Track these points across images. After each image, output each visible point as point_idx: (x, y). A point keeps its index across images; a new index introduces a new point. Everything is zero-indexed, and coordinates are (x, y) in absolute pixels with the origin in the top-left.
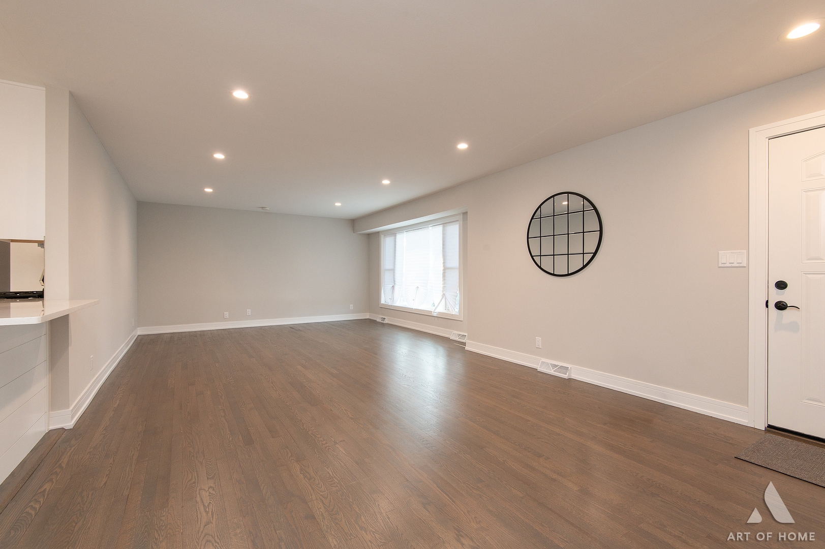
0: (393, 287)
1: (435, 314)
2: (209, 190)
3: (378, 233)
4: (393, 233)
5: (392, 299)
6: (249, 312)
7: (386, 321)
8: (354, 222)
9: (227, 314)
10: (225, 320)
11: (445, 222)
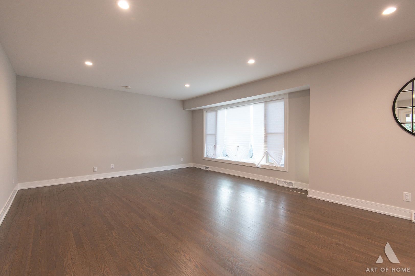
0: (215, 146)
1: (259, 166)
2: (89, 63)
3: (202, 110)
4: (215, 109)
5: (215, 154)
6: (113, 166)
7: (209, 169)
8: (184, 103)
9: (96, 168)
10: (94, 173)
11: (266, 101)
